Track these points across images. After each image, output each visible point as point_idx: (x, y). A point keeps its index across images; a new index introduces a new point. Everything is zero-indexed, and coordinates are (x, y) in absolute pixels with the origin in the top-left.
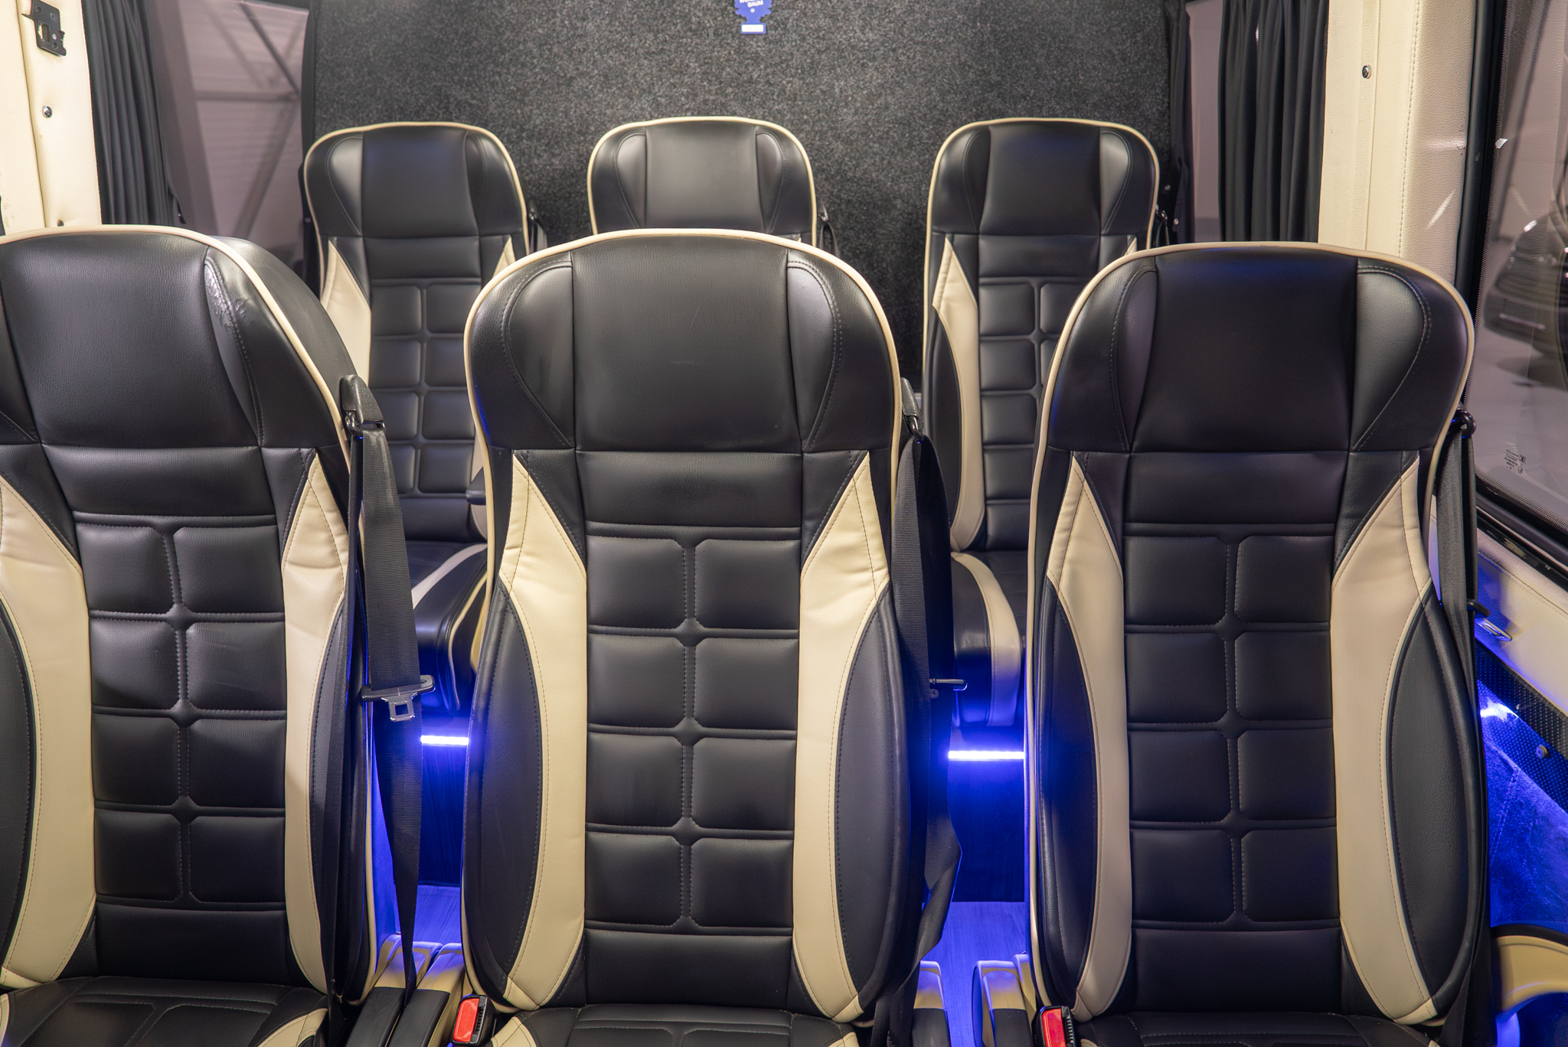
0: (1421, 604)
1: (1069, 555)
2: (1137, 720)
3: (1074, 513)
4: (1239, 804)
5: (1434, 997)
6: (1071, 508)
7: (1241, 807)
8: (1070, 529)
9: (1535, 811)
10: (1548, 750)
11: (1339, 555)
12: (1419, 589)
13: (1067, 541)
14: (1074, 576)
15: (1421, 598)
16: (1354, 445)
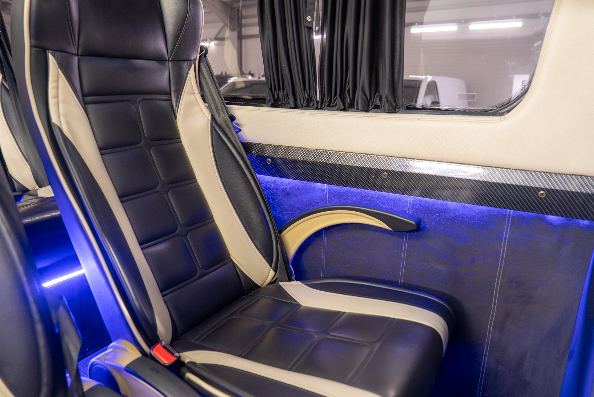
0: (211, 123)
1: (61, 111)
2: (122, 197)
3: (57, 87)
4: (180, 222)
5: (272, 268)
6: (54, 84)
7: (181, 222)
8: (57, 97)
9: (270, 189)
10: (271, 160)
11: (176, 109)
12: (208, 117)
13: (58, 104)
14: (68, 123)
15: (210, 120)
16: (170, 58)
